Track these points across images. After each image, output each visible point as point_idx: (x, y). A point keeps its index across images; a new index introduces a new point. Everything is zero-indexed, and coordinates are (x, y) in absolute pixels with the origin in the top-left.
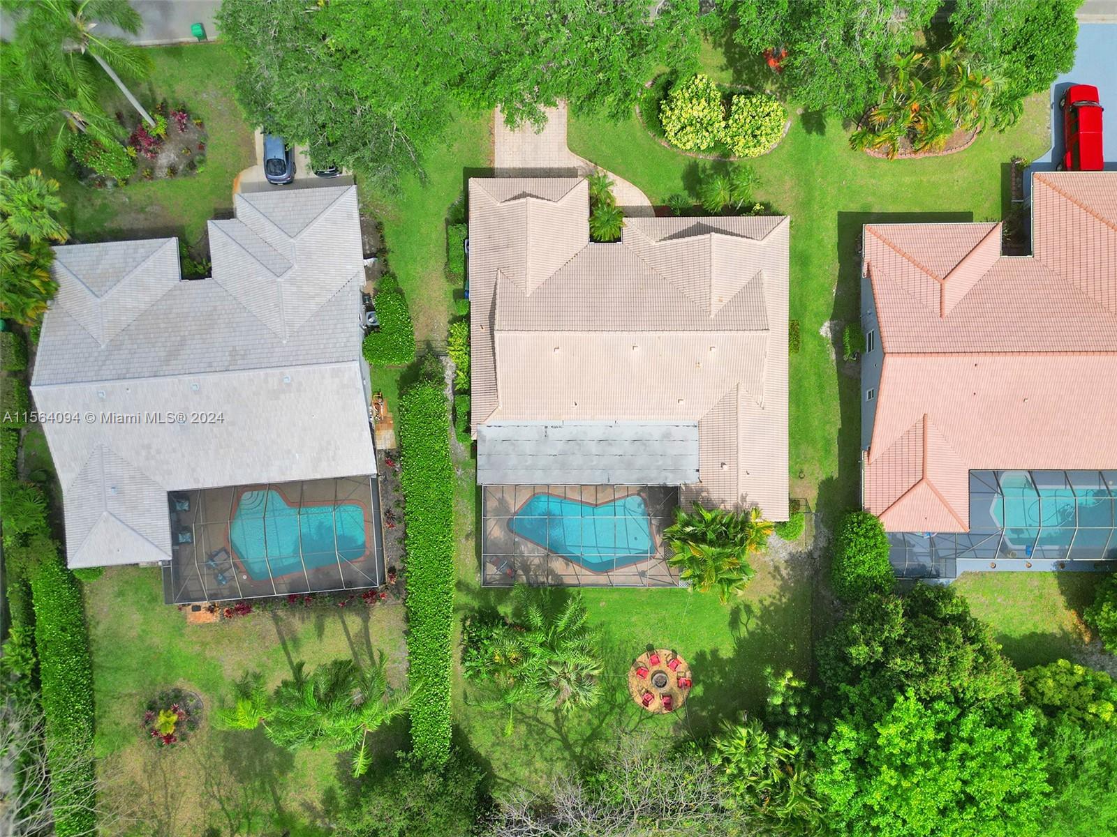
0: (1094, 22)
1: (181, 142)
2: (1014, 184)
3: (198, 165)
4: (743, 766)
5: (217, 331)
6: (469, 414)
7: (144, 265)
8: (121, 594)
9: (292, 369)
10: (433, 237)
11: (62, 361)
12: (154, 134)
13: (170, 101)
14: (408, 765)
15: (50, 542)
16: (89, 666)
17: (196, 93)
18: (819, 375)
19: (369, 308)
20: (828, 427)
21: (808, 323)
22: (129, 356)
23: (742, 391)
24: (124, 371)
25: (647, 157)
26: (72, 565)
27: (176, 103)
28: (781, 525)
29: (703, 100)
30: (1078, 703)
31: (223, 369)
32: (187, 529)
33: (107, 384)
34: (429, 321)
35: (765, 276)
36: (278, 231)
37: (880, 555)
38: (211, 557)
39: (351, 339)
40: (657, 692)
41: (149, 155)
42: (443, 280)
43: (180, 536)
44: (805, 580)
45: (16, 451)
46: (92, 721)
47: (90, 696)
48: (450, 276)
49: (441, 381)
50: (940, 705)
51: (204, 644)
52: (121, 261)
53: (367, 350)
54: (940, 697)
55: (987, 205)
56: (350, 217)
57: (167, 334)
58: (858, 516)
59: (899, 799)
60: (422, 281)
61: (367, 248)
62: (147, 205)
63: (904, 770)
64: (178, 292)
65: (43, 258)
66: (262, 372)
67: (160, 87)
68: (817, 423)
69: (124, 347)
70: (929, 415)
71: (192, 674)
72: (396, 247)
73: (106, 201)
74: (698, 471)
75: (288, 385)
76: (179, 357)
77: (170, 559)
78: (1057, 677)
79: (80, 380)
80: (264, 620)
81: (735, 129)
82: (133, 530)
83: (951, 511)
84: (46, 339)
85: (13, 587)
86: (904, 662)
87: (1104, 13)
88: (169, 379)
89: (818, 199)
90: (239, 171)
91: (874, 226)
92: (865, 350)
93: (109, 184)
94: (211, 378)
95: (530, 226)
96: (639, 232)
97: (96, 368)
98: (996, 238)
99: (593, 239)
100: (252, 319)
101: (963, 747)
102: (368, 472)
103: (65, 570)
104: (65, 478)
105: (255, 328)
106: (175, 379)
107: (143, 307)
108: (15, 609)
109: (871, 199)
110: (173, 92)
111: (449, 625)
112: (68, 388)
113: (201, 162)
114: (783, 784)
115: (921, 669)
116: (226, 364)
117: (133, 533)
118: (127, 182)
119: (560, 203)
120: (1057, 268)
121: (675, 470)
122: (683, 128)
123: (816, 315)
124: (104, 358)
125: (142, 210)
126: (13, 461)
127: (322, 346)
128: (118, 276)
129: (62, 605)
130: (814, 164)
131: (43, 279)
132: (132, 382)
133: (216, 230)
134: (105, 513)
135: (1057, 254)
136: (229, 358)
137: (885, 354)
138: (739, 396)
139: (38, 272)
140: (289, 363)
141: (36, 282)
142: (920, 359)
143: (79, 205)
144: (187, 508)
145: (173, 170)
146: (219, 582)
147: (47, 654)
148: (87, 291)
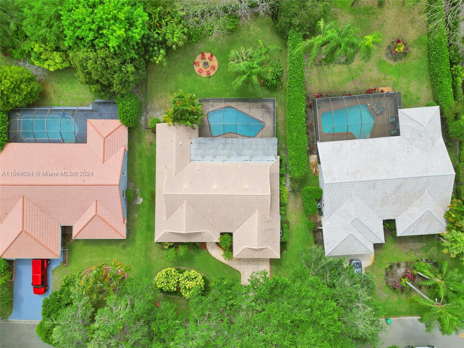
0: (34, 321)
1: (395, 277)
2: (67, 256)
3: (388, 268)
4: (176, 27)
5: (381, 197)
6: (280, 167)
7: (410, 224)
8: (418, 98)
9: (351, 181)
10: (294, 239)
11: (443, 185)
12: (406, 279)
13: (400, 294)
14: (305, 28)
15: (447, 116)
16: (430, 69)
17: (389, 297)
18: (143, 183)
19: (320, 210)
20: (140, 163)
21: (147, 204)
22: (416, 187)
23: (174, 173)
24: (418, 180)
25: (209, 269)
26: (437, 108)
27: (397, 292)
28: (159, 122)
29: (188, 288)
30: (47, 52)
31: (378, 181)
32: (392, 123)
33: (424, 175)
34: (296, 205)
35: (165, 218)
36: (356, 237)
37: (122, 109)
38: (382, 113)
39: (327, 193)
40: (207, 60)
41: (408, 271)
42: (290, 221)
43: (395, 120)
44: (150, 104)
45: (460, 154)
46: (429, 49)
47: (430, 58)
48: (287, 222)
49: (291, 179)
50: (101, 45)
51: (385, 79)
52: (419, 226)
53: (321, 192)
54: (101, 48)
55: (77, 248)
56: (328, 244)
57: (401, 196)
58: (130, 125)
59: (118, 7)
60: (298, 221)
61: (320, 234)
62: (409, 252)
63: (116, 19)
64: (397, 214)
65: (451, 227)
66: (363, 180)
67: (404, 300)
68: (144, 164)
69: (418, 191)
70: (102, 163)
71: (390, 67)
72: (309, 234)
73: (425, 253)
74: (191, 143)
75: (352, 175)
76: (395, 186)
77: (399, 110)
78: (54, 64)
79: (436, 177)
80: (361, 88)
81: (176, 277)
82: (414, 120)
83: (94, 127)
84: (449, 194)
85: (461, 99)
86: (114, 63)
87: (30, 324)
88: (400, 177)
89: (143, 252)
90: (372, 265)
91: (122, 238)
92: (126, 191)
93: (424, 261)
94: (383, 177)
95: (256, 237)
96: (214, 236)
97: (429, 182)
98: (74, 233)
99: (231, 234)
100: (367, 202)
101: (93, 27)
102: (320, 143)
103: (441, 106)
104: (441, 141)
105: (366, 198)
106: (398, 177)
107: (411, 208)
108: (460, 91)
109: (122, 251)
110: (399, 297)
111: (289, 83)
112: (441, 174)
113: (387, 269)
114: (160, 18)
115: (108, 60)
116: (377, 183)
117: (414, 119)
118: (417, 261)
119: (245, 247)
120: (52, 220)
121: (200, 143)
122: (195, 278)
123: (144, 206)
124: (426, 186)
125: (411, 250)
126: (462, 150)
127: (339, 190)
128: (420, 220)
129: (442, 92)
130: (144, 266)
131: (451, 218)
132: (415, 176)
133: (381, 238)
134: (425, 126)
135: (52, 226)
136: (376, 186)
137: (119, 185)
138: (175, 171)
139: (453, 220)
140: (353, 183)
141: (453, 216)
142: (105, 183)
143: (436, 252)
144: (392, 131)
145: (398, 265)
146: (379, 102)
147: (447, 72)
148: (433, 214)
